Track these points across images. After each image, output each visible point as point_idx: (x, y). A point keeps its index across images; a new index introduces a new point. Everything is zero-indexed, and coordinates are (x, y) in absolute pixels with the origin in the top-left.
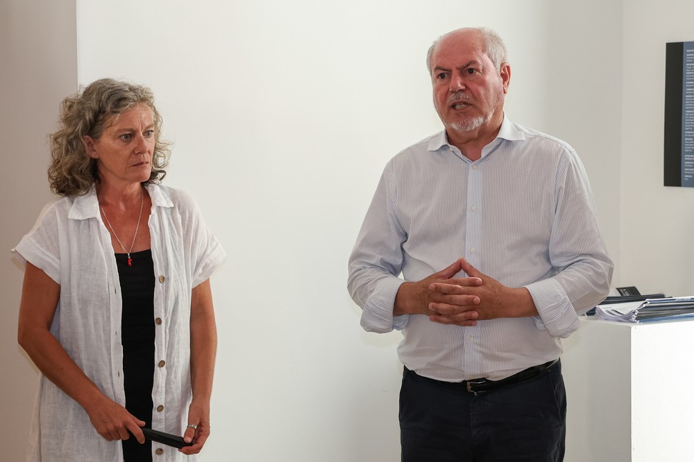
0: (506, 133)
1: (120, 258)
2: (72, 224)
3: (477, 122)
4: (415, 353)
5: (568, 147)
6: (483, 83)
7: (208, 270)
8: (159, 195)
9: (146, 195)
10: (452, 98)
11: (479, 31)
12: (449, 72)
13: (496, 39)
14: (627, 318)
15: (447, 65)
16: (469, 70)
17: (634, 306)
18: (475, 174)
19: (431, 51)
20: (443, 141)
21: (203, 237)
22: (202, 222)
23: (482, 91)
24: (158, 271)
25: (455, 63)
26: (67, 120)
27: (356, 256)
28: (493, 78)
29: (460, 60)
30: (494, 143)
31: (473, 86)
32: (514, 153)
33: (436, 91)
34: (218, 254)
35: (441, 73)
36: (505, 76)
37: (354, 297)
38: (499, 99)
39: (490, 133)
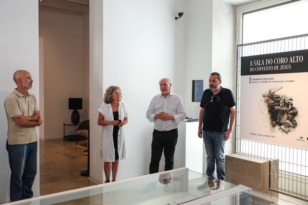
0: (171, 94)
1: (113, 112)
2: (107, 107)
3: (166, 92)
4: (156, 127)
5: (180, 96)
6: (167, 87)
7: (127, 114)
8: (120, 104)
9: (118, 103)
10: (163, 89)
11: (166, 79)
12: (162, 85)
13: (169, 80)
14: (185, 122)
15: (162, 84)
16: (165, 85)
17: (187, 120)
18: (166, 100)
19: (160, 82)
20: (161, 95)
21: (126, 110)
22: (126, 108)
23: (167, 88)
24: (119, 115)
25: (163, 83)
26: (106, 92)
27: (148, 111)
28: (169, 86)
29: (164, 83)
30: (169, 95)
31: (166, 87)
32: (172, 97)
33: (160, 88)
34: (129, 112)
35: (161, 85)
36: (171, 85)
37: (147, 118)
38: (170, 89)
39: (168, 94)
